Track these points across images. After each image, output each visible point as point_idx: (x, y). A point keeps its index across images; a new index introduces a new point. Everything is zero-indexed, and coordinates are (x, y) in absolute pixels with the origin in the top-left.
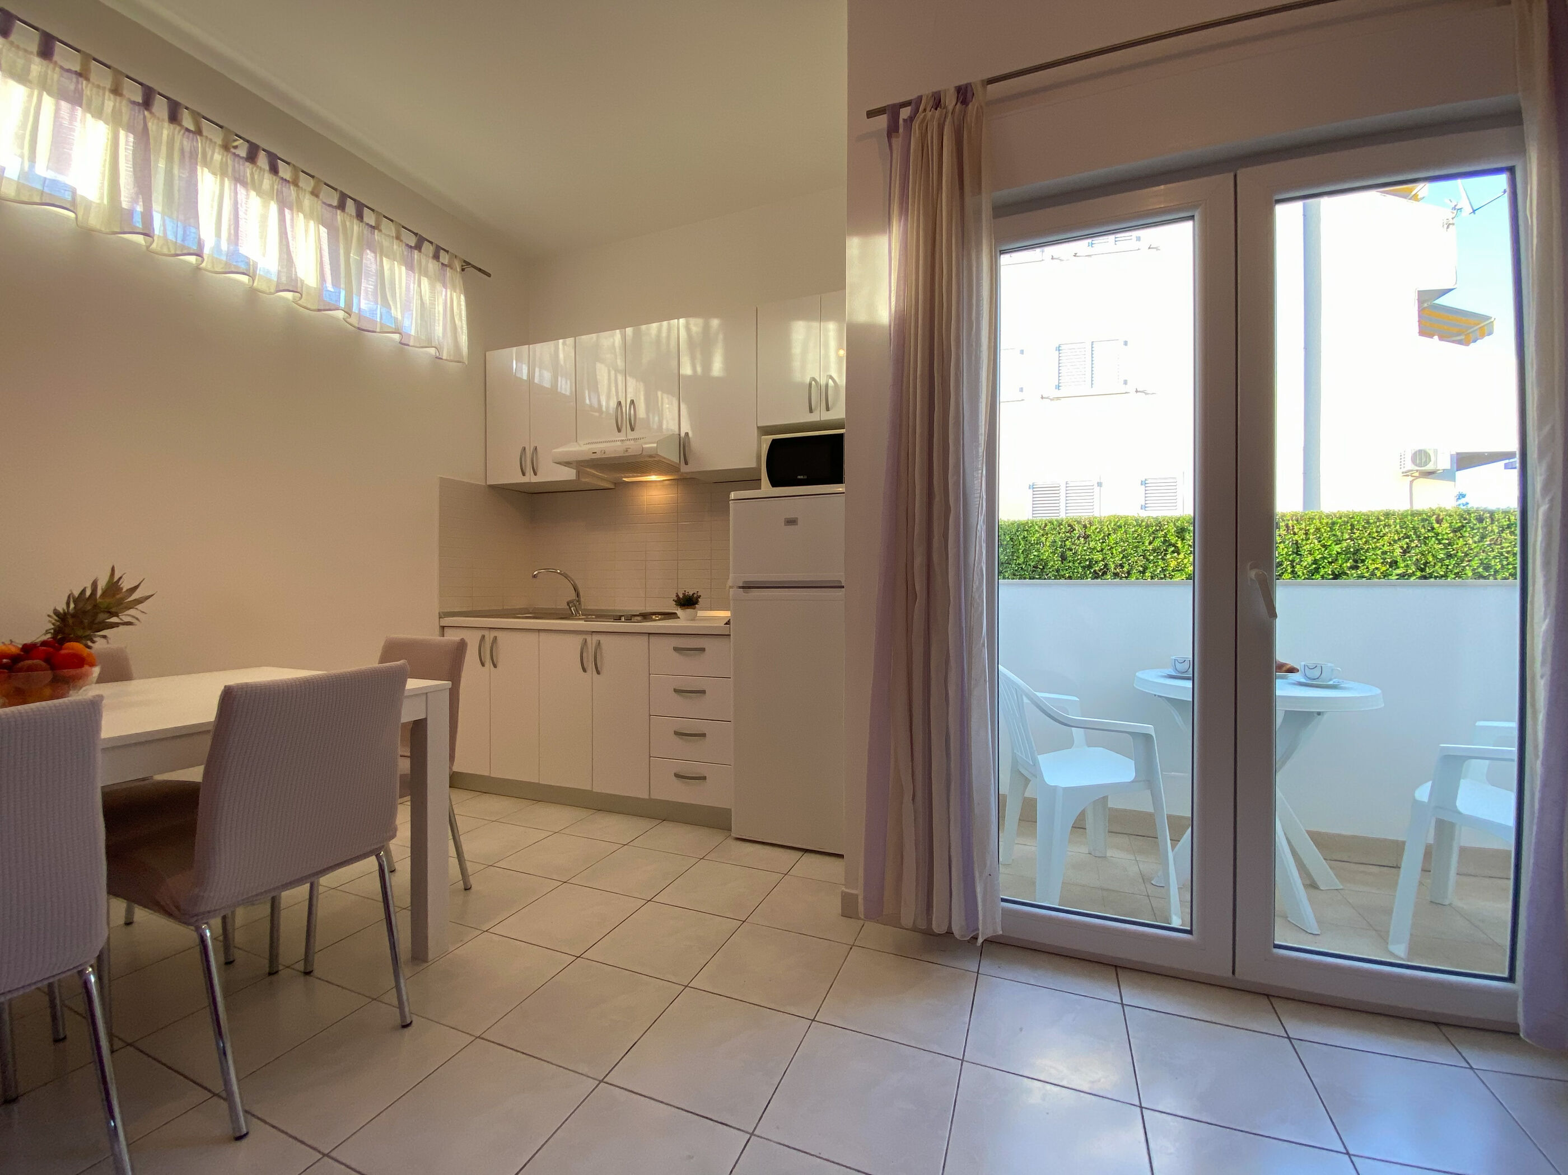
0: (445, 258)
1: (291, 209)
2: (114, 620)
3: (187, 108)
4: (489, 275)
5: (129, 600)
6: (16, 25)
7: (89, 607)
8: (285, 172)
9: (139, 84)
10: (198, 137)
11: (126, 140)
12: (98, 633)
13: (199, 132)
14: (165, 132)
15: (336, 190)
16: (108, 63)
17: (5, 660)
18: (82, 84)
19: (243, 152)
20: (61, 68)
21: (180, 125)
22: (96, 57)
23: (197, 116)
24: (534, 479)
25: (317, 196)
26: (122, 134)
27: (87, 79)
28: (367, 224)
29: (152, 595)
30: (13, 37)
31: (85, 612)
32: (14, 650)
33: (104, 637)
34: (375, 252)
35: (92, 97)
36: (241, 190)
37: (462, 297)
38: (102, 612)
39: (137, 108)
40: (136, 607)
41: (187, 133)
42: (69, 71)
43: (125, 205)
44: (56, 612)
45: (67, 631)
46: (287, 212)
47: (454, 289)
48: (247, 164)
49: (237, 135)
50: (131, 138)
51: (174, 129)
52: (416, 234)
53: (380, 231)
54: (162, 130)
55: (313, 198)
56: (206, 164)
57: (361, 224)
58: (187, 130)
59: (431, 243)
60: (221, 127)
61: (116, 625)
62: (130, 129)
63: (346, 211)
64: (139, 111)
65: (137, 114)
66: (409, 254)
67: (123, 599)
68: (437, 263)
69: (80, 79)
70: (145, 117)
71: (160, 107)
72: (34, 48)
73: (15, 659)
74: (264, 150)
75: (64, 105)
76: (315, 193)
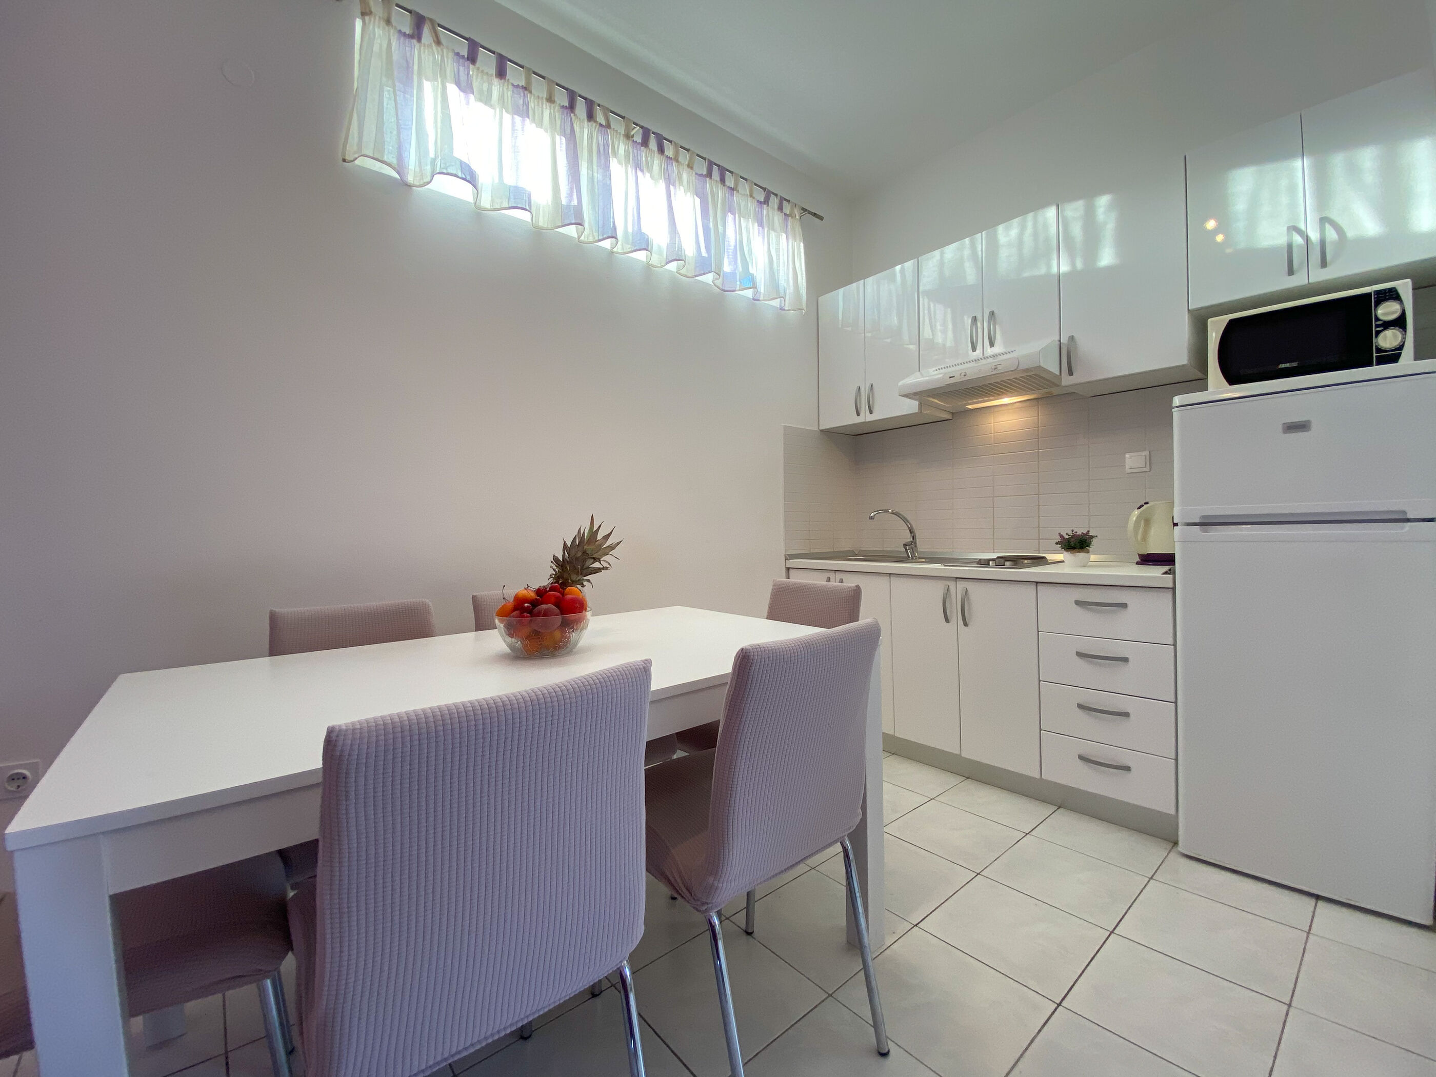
0: (787, 209)
1: (674, 185)
2: (597, 565)
3: (599, 105)
4: (821, 218)
5: (604, 546)
6: (479, 51)
7: (579, 554)
8: (669, 151)
9: (566, 90)
10: (608, 130)
11: (561, 142)
12: (585, 578)
13: (608, 126)
14: (586, 131)
15: (704, 159)
16: (543, 74)
17: (526, 605)
18: (527, 96)
19: (638, 139)
20: (513, 85)
21: (596, 122)
22: (536, 71)
23: (607, 111)
24: (870, 418)
25: (692, 168)
26: (558, 138)
27: (530, 92)
28: (729, 187)
29: (621, 542)
30: (478, 64)
31: (577, 559)
32: (532, 595)
33: (588, 581)
34: (734, 214)
35: (534, 108)
36: (639, 174)
37: (802, 244)
38: (589, 558)
39: (565, 111)
40: (610, 553)
41: (600, 128)
42: (518, 86)
43: (564, 202)
44: (556, 559)
45: (565, 576)
46: (672, 187)
47: (795, 239)
48: (642, 148)
49: (635, 123)
50: (564, 139)
51: (592, 126)
52: (764, 189)
53: (738, 191)
54: (585, 131)
55: (689, 170)
56: (615, 154)
57: (724, 187)
58: (601, 125)
59: (776, 195)
60: (623, 117)
61: (598, 570)
62: (563, 133)
63: (713, 178)
64: (567, 114)
65: (565, 118)
66: (760, 210)
67: (601, 545)
68: (781, 214)
69: (526, 92)
70: (571, 119)
71: (581, 107)
72: (493, 71)
73: (534, 603)
74: (654, 133)
75: (518, 119)
76: (690, 166)
